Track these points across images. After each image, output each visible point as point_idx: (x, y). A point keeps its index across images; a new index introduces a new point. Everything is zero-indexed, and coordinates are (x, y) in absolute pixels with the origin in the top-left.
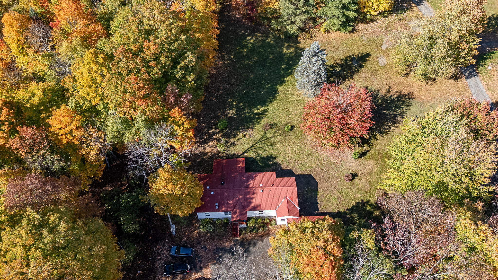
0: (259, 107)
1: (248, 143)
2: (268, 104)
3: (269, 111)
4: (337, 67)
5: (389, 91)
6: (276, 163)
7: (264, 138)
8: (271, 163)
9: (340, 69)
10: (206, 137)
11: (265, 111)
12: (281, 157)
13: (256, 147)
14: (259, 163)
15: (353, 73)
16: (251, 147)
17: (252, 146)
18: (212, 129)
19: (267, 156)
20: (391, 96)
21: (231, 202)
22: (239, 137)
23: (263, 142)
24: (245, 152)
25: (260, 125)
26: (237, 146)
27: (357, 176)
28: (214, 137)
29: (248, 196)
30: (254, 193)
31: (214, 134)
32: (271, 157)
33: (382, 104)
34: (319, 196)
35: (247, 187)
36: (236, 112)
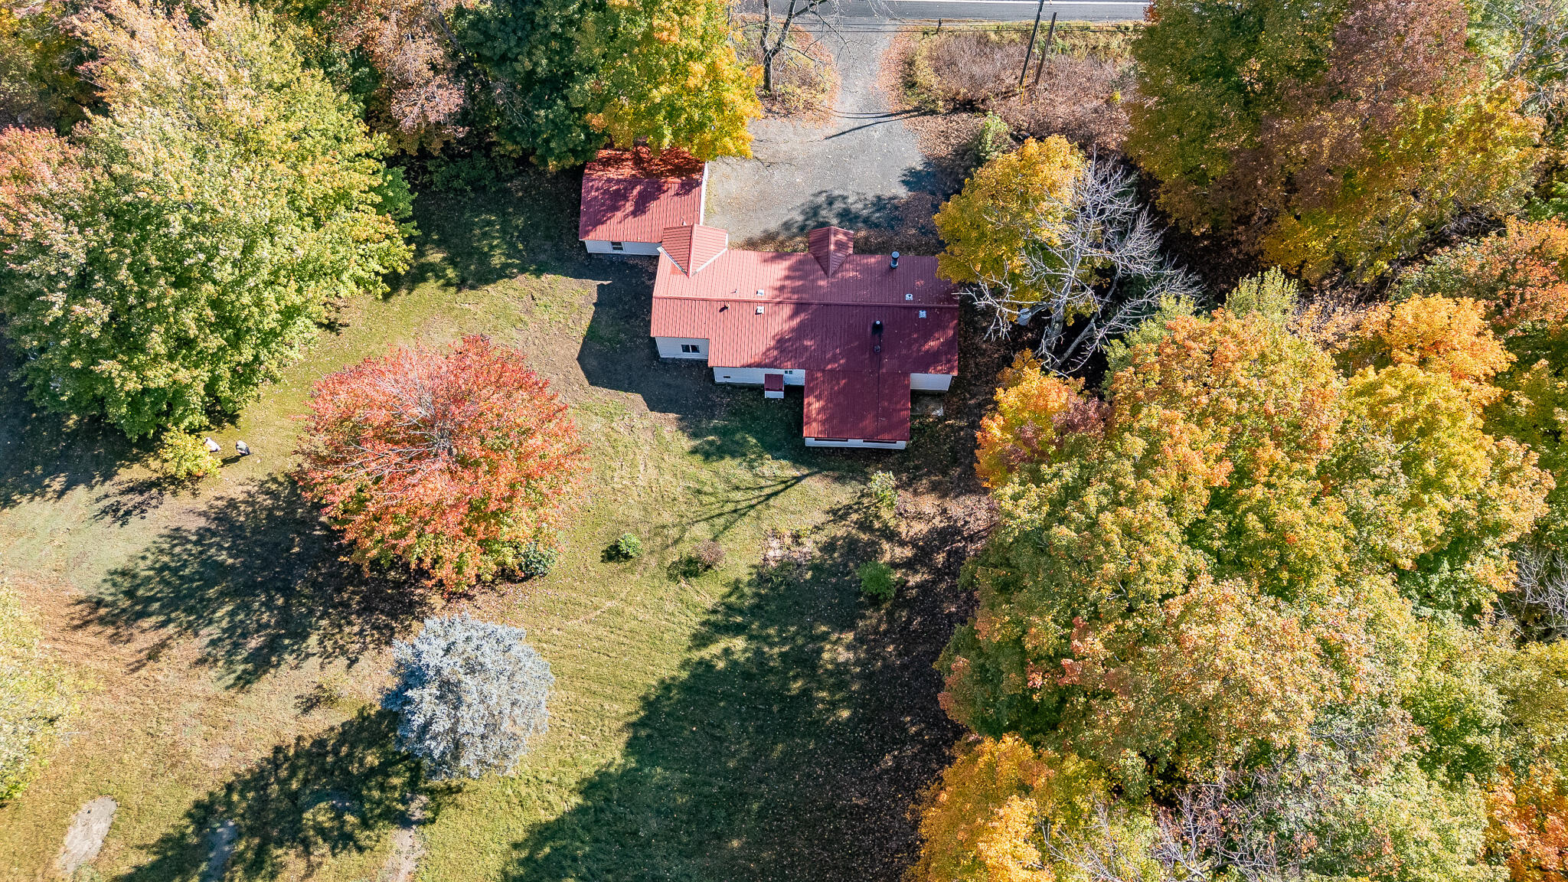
0: (721, 665)
1: (784, 511)
2: (684, 675)
3: (686, 641)
4: (320, 831)
6: (694, 435)
7: (722, 520)
8: (711, 438)
9: (308, 815)
10: (940, 558)
12: (677, 450)
13: (757, 493)
14: (752, 439)
16: (776, 494)
17: (769, 497)
18: (918, 586)
19: (722, 458)
22: (817, 537)
23: (730, 507)
24: (798, 479)
25: (732, 577)
26: (827, 508)
28: (908, 552)
30: (782, 289)
31: (910, 565)
32: (709, 454)
35: (799, 307)
36: (821, 650)
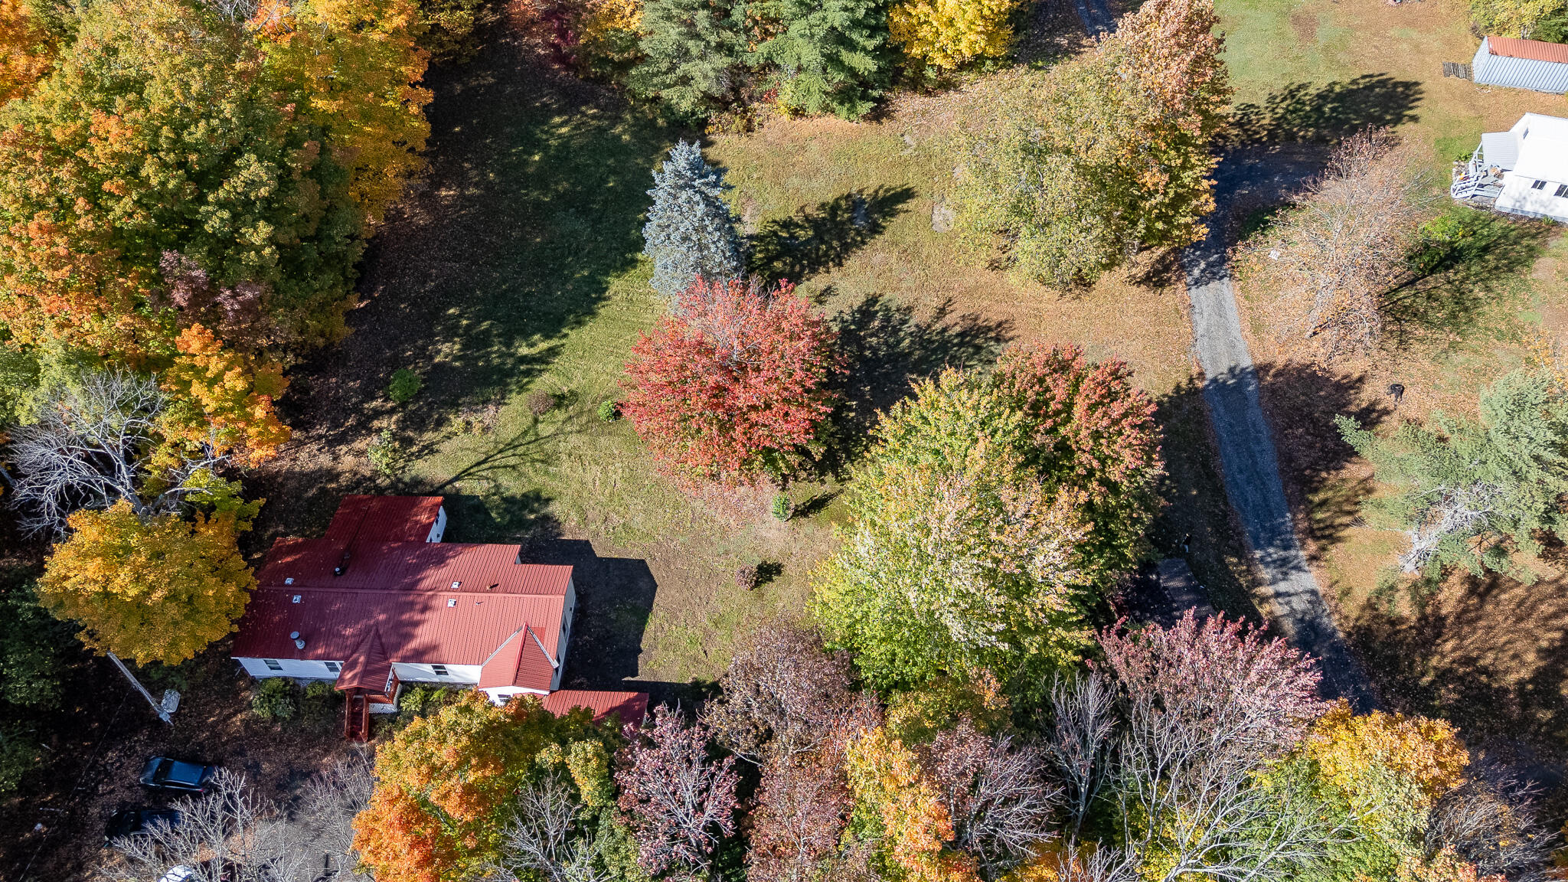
0: (536, 337)
1: (475, 450)
2: (565, 331)
3: (566, 351)
4: (802, 227)
5: (942, 312)
6: (547, 518)
7: (528, 438)
8: (532, 517)
9: (811, 233)
10: (350, 422)
11: (553, 352)
12: (566, 499)
13: (497, 463)
14: (493, 515)
15: (847, 248)
16: (478, 464)
17: (484, 461)
18: (374, 398)
19: (524, 495)
20: (944, 330)
21: (348, 631)
22: (449, 429)
23: (520, 450)
24: (457, 478)
25: (524, 395)
26: (437, 456)
27: (779, 573)
28: (376, 424)
29: (406, 617)
30: (425, 608)
31: (378, 414)
32: (536, 499)
33: (911, 354)
34: (650, 628)
35: (412, 587)
36: (460, 350)
